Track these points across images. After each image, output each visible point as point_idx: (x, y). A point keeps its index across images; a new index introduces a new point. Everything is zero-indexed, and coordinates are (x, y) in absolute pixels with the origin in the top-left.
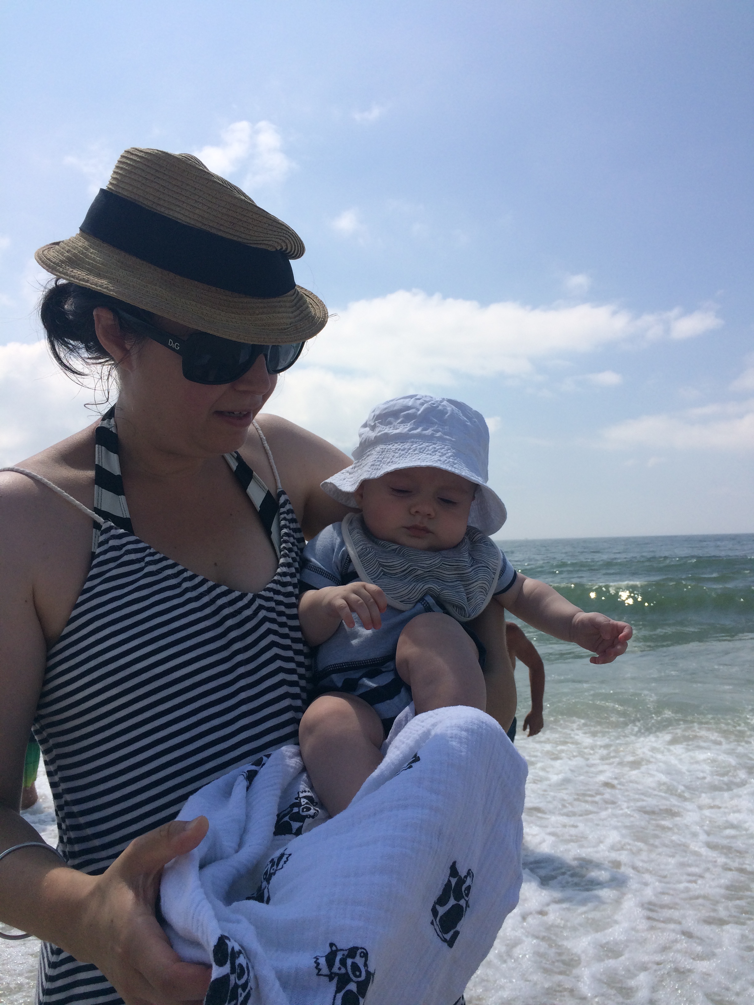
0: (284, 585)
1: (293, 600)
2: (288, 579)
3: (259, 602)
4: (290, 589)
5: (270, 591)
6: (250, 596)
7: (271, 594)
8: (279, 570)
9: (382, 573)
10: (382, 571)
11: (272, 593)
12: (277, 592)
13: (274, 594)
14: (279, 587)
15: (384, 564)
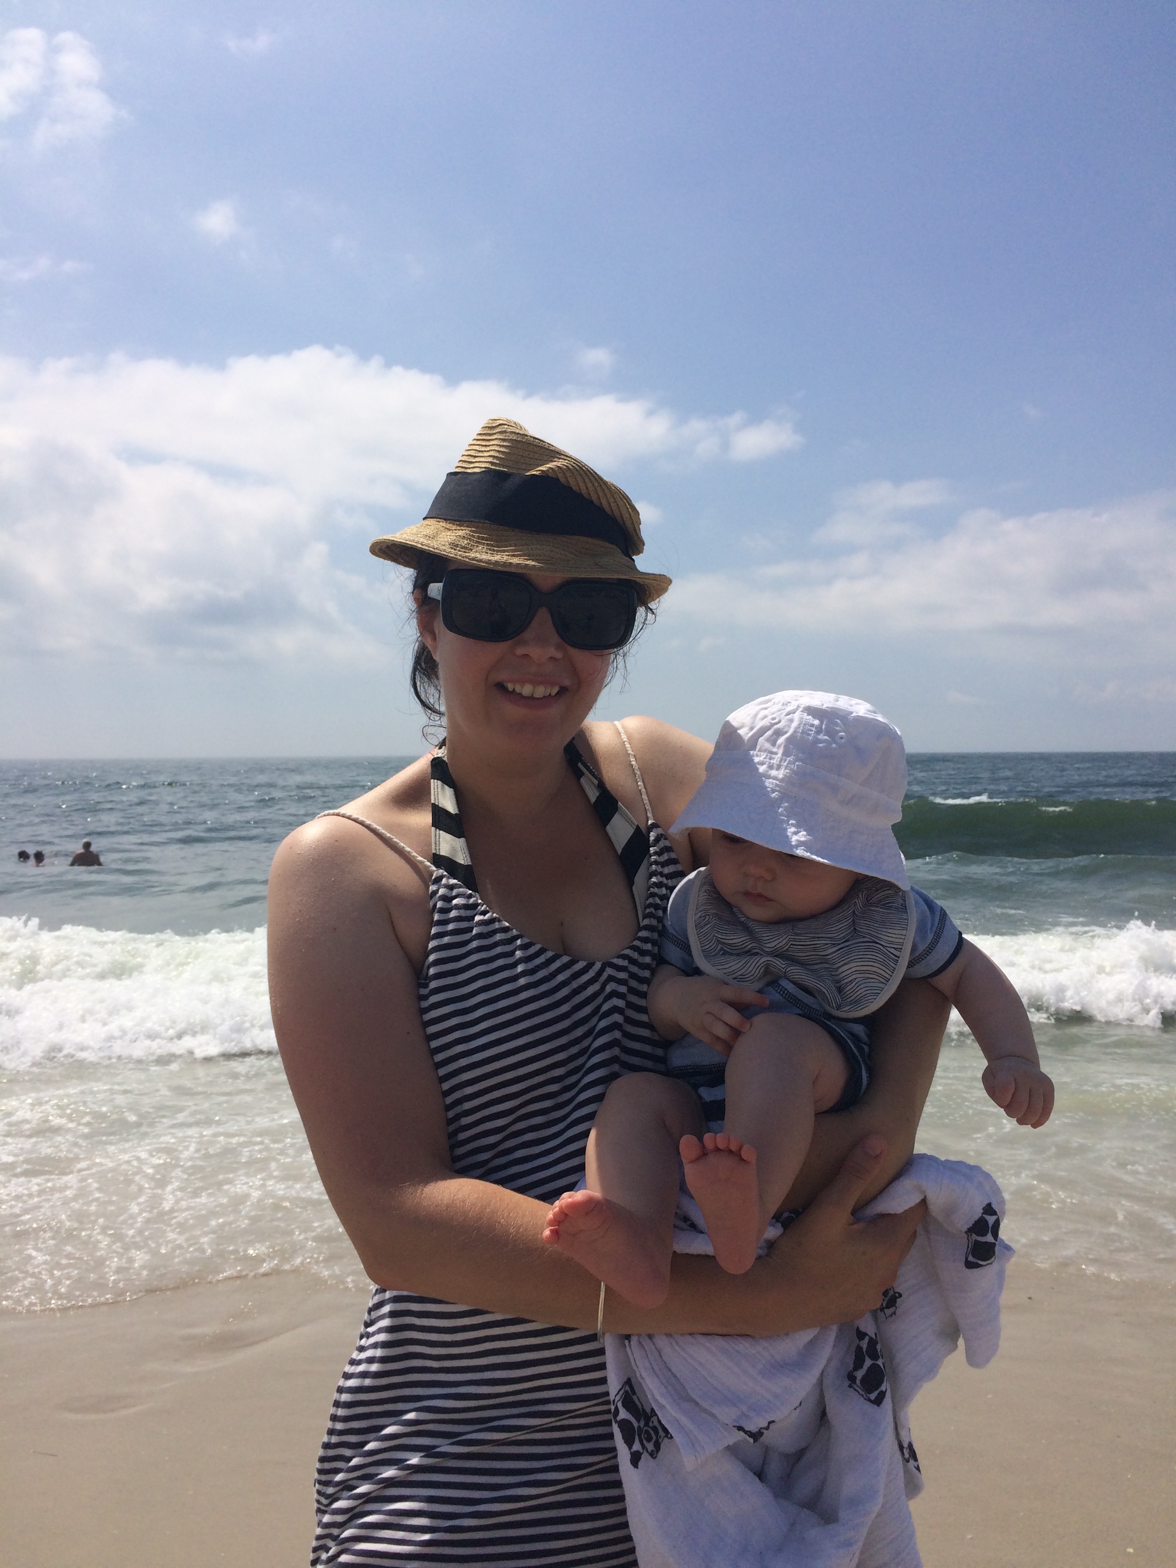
0: (643, 953)
1: (646, 974)
2: (648, 947)
3: (609, 971)
4: (647, 960)
5: (624, 959)
6: (598, 966)
7: (625, 963)
8: (640, 934)
9: (722, 952)
10: (722, 949)
11: (627, 961)
12: (633, 961)
13: (629, 963)
14: (635, 955)
15: (723, 941)
